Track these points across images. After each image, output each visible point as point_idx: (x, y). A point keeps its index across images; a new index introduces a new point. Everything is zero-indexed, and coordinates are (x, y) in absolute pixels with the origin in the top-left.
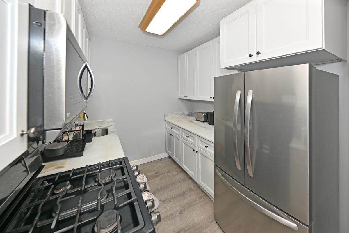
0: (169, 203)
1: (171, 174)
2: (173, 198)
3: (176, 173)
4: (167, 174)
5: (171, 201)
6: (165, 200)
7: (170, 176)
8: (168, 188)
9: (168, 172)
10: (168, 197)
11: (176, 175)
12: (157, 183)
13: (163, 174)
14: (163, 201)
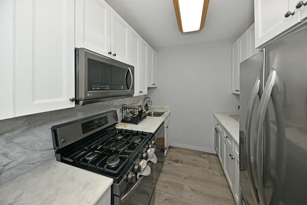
0: (196, 195)
1: (212, 171)
2: (202, 194)
3: (218, 174)
4: (208, 169)
5: (198, 195)
6: (194, 190)
7: (210, 173)
8: (202, 182)
9: (209, 168)
10: (198, 190)
11: (217, 175)
12: (194, 172)
13: (204, 167)
14: (192, 190)
